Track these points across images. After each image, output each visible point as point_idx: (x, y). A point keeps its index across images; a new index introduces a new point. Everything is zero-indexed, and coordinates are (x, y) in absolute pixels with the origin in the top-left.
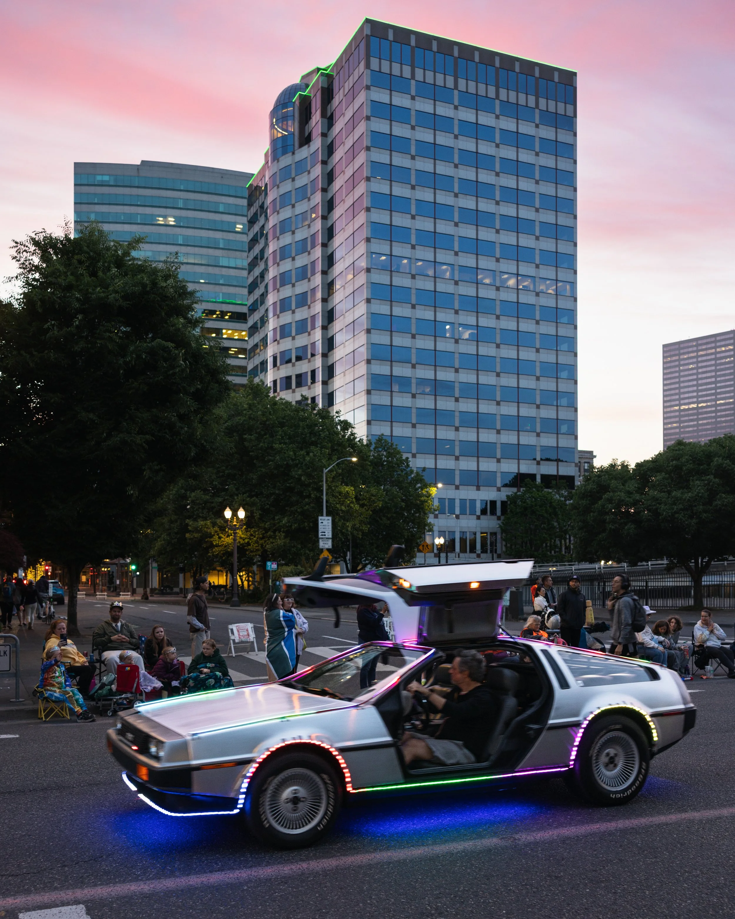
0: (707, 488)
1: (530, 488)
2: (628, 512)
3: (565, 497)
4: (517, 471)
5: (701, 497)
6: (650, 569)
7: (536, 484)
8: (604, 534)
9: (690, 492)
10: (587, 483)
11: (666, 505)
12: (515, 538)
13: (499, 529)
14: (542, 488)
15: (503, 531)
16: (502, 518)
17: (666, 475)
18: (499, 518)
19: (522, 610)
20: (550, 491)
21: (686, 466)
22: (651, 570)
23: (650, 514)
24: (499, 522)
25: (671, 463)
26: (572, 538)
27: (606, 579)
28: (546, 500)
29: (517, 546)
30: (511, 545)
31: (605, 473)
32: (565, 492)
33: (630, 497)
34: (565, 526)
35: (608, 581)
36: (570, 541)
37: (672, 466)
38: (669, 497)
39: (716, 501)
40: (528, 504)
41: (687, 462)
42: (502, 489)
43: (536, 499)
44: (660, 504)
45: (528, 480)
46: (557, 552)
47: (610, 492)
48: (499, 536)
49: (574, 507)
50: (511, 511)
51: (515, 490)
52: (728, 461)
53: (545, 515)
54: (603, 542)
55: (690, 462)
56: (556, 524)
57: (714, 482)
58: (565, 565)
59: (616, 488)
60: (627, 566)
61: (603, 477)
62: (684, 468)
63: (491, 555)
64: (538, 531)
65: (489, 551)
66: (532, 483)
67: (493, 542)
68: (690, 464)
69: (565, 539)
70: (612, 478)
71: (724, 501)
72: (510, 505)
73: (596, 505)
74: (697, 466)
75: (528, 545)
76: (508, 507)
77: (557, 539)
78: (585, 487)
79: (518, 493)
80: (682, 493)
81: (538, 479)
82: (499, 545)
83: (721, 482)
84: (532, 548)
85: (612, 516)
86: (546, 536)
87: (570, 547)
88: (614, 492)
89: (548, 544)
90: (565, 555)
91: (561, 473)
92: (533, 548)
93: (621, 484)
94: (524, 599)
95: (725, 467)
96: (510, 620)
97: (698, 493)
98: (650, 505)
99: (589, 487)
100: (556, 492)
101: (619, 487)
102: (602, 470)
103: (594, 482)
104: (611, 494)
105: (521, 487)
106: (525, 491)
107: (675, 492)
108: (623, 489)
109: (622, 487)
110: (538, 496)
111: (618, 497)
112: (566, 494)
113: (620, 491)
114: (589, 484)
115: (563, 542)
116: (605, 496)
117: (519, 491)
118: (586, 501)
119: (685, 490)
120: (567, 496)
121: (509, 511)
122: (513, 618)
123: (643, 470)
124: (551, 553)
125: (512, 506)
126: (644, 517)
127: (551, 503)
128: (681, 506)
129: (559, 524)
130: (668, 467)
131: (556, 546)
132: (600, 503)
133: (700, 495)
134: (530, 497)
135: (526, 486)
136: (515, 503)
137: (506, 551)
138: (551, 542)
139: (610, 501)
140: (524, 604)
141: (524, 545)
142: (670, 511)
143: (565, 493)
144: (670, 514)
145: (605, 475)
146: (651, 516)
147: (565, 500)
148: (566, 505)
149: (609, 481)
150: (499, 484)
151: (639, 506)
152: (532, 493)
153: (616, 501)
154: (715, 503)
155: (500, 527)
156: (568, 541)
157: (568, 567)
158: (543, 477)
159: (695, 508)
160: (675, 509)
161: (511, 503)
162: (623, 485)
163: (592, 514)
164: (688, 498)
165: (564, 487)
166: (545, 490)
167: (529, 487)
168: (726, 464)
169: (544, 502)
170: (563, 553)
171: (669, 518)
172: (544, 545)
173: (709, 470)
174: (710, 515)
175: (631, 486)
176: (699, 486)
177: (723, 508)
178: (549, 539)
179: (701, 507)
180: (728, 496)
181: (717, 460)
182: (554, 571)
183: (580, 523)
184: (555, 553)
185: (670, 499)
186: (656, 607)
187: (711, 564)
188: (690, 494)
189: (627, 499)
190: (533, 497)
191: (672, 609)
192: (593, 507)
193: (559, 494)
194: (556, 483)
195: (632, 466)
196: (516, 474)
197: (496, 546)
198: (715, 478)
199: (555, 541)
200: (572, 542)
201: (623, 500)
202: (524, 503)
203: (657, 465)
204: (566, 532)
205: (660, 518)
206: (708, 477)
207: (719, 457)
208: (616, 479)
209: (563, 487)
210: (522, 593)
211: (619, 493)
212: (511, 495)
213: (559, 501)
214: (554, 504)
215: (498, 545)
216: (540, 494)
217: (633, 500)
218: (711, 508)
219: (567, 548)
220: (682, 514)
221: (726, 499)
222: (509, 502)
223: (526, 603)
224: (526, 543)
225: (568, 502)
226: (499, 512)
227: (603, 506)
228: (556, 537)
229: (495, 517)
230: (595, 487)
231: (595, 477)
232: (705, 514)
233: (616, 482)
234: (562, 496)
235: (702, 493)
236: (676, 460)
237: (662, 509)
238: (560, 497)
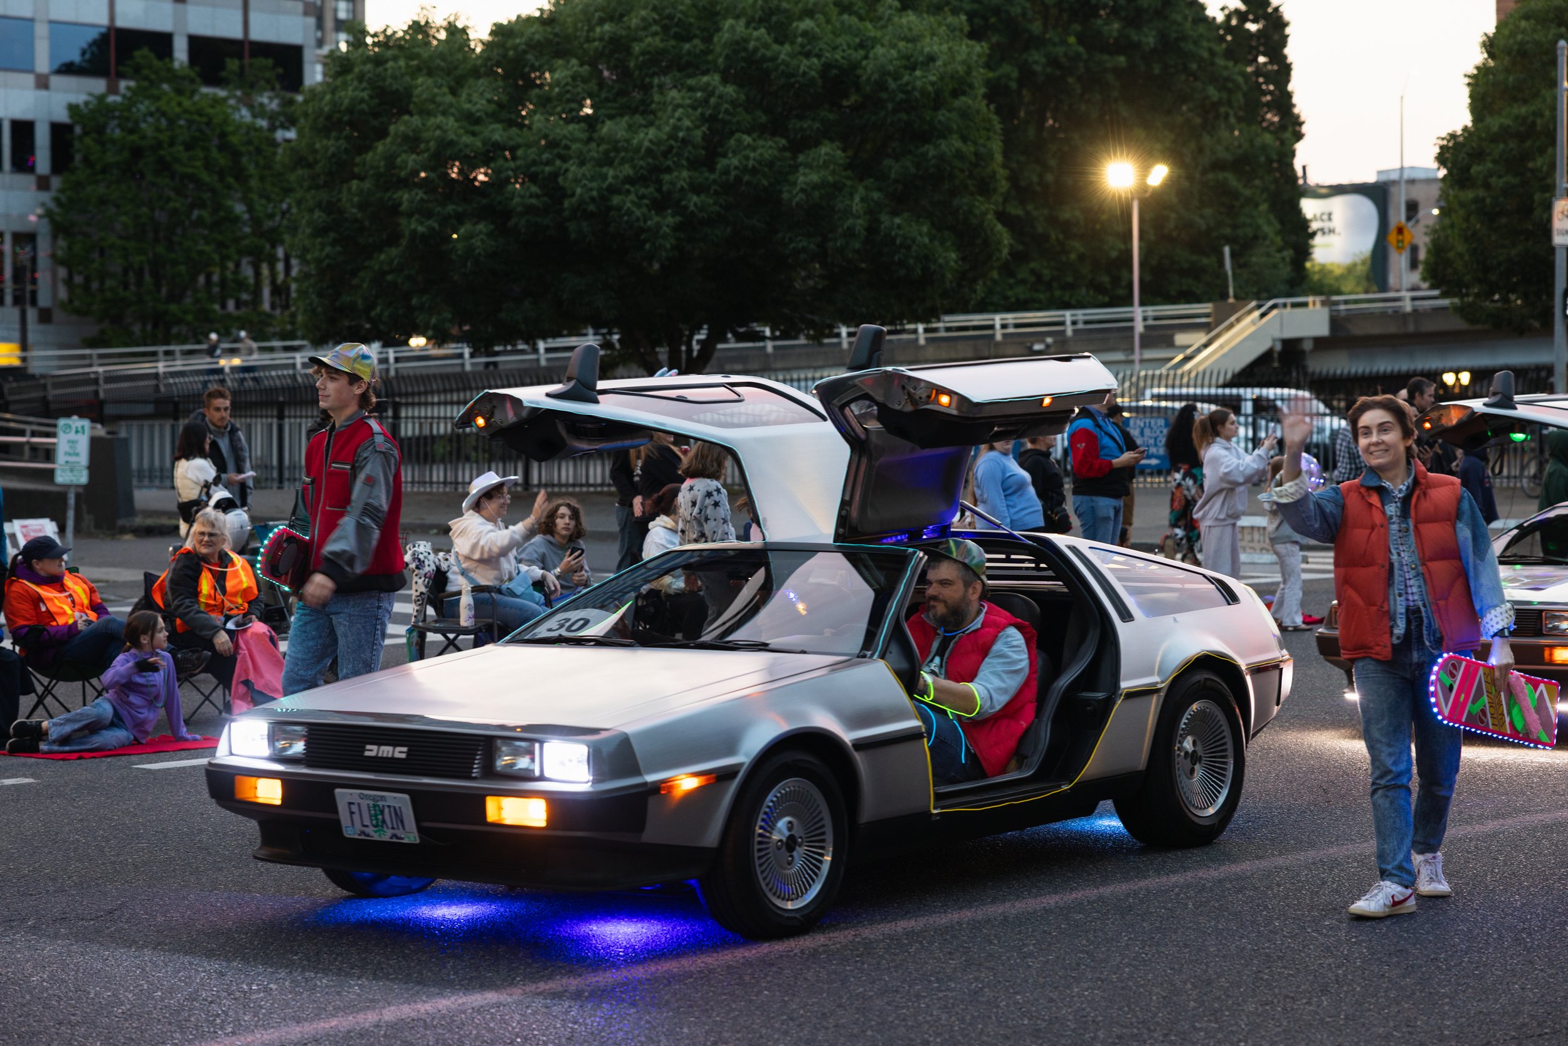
0: (702, 115)
1: (152, 83)
2: (467, 181)
3: (272, 117)
4: (104, 20)
5: (684, 141)
6: (543, 363)
7: (170, 70)
8: (394, 252)
9: (651, 124)
10: (339, 81)
11: (582, 163)
12: (102, 253)
13: (45, 221)
14: (192, 81)
15: (59, 228)
16: (56, 182)
17: (582, 65)
18: (43, 184)
19: (129, 499)
20: (222, 93)
21: (641, 40)
22: (547, 368)
23: (534, 189)
24: (46, 197)
25: (598, 30)
26: (294, 262)
27: (400, 395)
28: (208, 124)
29: (109, 283)
30: (88, 279)
31: (394, 52)
32: (271, 99)
33: (474, 134)
34: (271, 216)
35: (407, 404)
36: (288, 268)
37: (601, 39)
38: (590, 139)
39: (725, 156)
40: (144, 137)
41: (645, 28)
42: (56, 81)
43: (171, 122)
44: (564, 159)
45: (143, 54)
46: (246, 303)
47: (411, 114)
48: (44, 247)
49: (300, 160)
50: (86, 160)
51: (98, 85)
52: (763, 30)
53: (205, 177)
54: (389, 278)
55: (655, 28)
56: (239, 208)
57: (721, 97)
58: (271, 349)
59: (432, 100)
60: (472, 356)
61: (390, 64)
62: (637, 48)
63: (15, 313)
64: (179, 231)
65: (8, 299)
66: (157, 63)
67: (24, 268)
68: (655, 34)
69: (272, 261)
70: (419, 69)
71: (747, 158)
72: (80, 138)
73: (369, 156)
74: (673, 42)
75: (148, 278)
76: (77, 144)
77: (245, 261)
78: (333, 93)
79: (111, 99)
80: (630, 127)
81: (181, 52)
82: (43, 277)
83: (743, 97)
84: (159, 291)
85: (420, 194)
86: (207, 248)
87: (288, 289)
88: (425, 113)
89: (216, 278)
90: (269, 316)
91: (256, 35)
92: (164, 291)
93: (445, 89)
94: (134, 464)
95: (756, 50)
96: (90, 535)
97: (676, 128)
98: (534, 163)
99: (347, 95)
100: (239, 100)
101: (439, 99)
102: (388, 42)
103: (361, 78)
104: (416, 120)
105: (121, 76)
106: (135, 92)
107: (608, 123)
108: (451, 105)
109: (449, 98)
110: (178, 110)
111: (438, 133)
112: (274, 105)
113: (444, 113)
114: (345, 85)
115: (265, 271)
116: (399, 127)
117: (112, 89)
118: (337, 139)
119: (639, 119)
120: (278, 114)
121: (78, 157)
122: (98, 526)
123: (515, 48)
124: (224, 306)
125: (88, 141)
126: (517, 200)
127: (223, 135)
128: (627, 170)
129: (251, 209)
130: (588, 40)
131: (241, 285)
132: (380, 147)
133: (681, 134)
134: (151, 114)
135: (136, 72)
136: (100, 130)
137: (71, 301)
138: (224, 268)
139: (413, 142)
140: (135, 482)
141: (132, 278)
142: (594, 185)
143: (269, 101)
144: (595, 193)
145: (395, 58)
146: (537, 196)
147: (273, 129)
148: (274, 144)
149: (408, 78)
150: (43, 65)
151: (500, 162)
152: (157, 98)
153: (432, 144)
154: (722, 163)
155: (49, 214)
156: (280, 266)
157: (281, 358)
158: (197, 43)
159: (666, 177)
160: (610, 180)
161: (86, 133)
162: (454, 92)
163: (355, 184)
164: (646, 144)
165: (268, 81)
166: (205, 90)
167: (146, 78)
168: (758, 39)
169: (202, 132)
170: (266, 306)
171: (592, 208)
172: (201, 279)
173: (710, 58)
174: (711, 201)
175: (475, 97)
176: (678, 106)
177: (746, 178)
178: (216, 257)
179: (685, 174)
180: (761, 142)
181: (732, 27)
182: (234, 369)
183: (317, 214)
184: (239, 304)
185: (593, 145)
186: (553, 485)
187: (714, 348)
188: (652, 132)
189: (467, 139)
190: (164, 114)
191: (601, 493)
192: (358, 160)
193: (251, 107)
194: (242, 68)
195: (479, 33)
196: (103, 30)
197: (34, 281)
198: (725, 80)
199: (238, 265)
200: (294, 272)
201: (451, 143)
202: (131, 131)
203: (556, 35)
204: (273, 236)
205: (566, 204)
206: (705, 79)
207: (737, 17)
208: (430, 74)
209: (262, 83)
210: (126, 442)
211: (440, 119)
212: (86, 103)
213: (251, 128)
214: (234, 140)
215: (39, 275)
216: (187, 103)
217: (485, 143)
218: (713, 177)
219: (279, 291)
220: (632, 197)
221: (754, 150)
222: (78, 130)
223: (141, 477)
224: (140, 274)
225: (280, 135)
226: (43, 160)
227: (390, 159)
228: (241, 253)
229: (29, 180)
230: (365, 95)
231: (364, 63)
232: (695, 198)
233: (430, 81)
234: (259, 111)
235: (688, 129)
236: (611, 19)
237: (570, 176)
238: (254, 116)
